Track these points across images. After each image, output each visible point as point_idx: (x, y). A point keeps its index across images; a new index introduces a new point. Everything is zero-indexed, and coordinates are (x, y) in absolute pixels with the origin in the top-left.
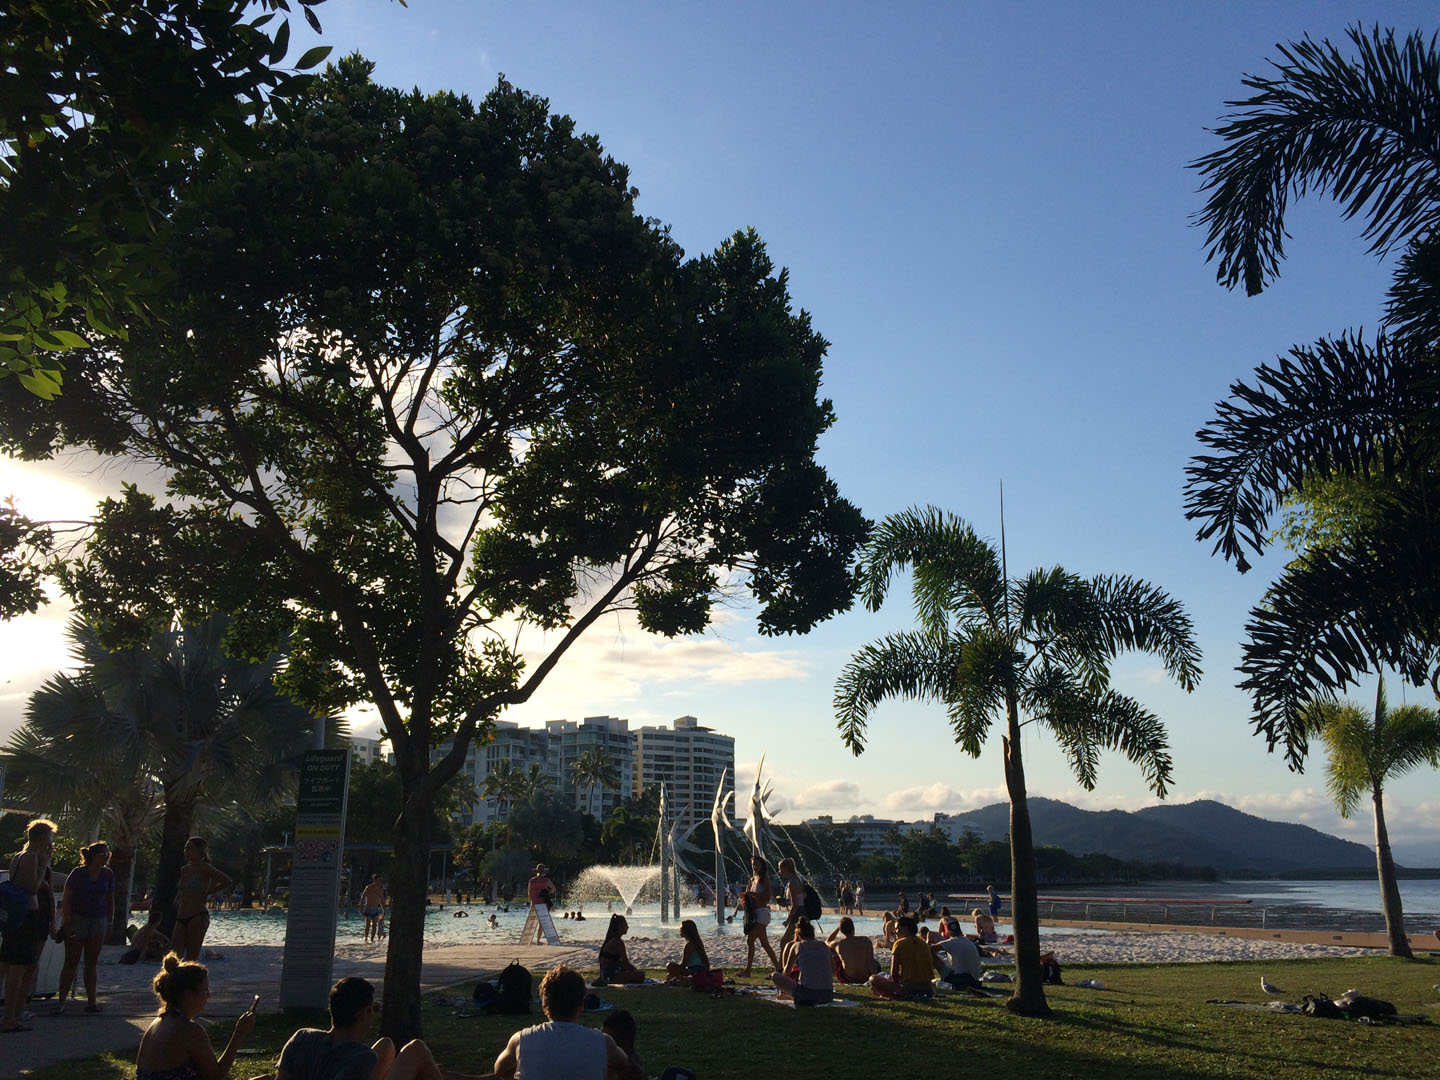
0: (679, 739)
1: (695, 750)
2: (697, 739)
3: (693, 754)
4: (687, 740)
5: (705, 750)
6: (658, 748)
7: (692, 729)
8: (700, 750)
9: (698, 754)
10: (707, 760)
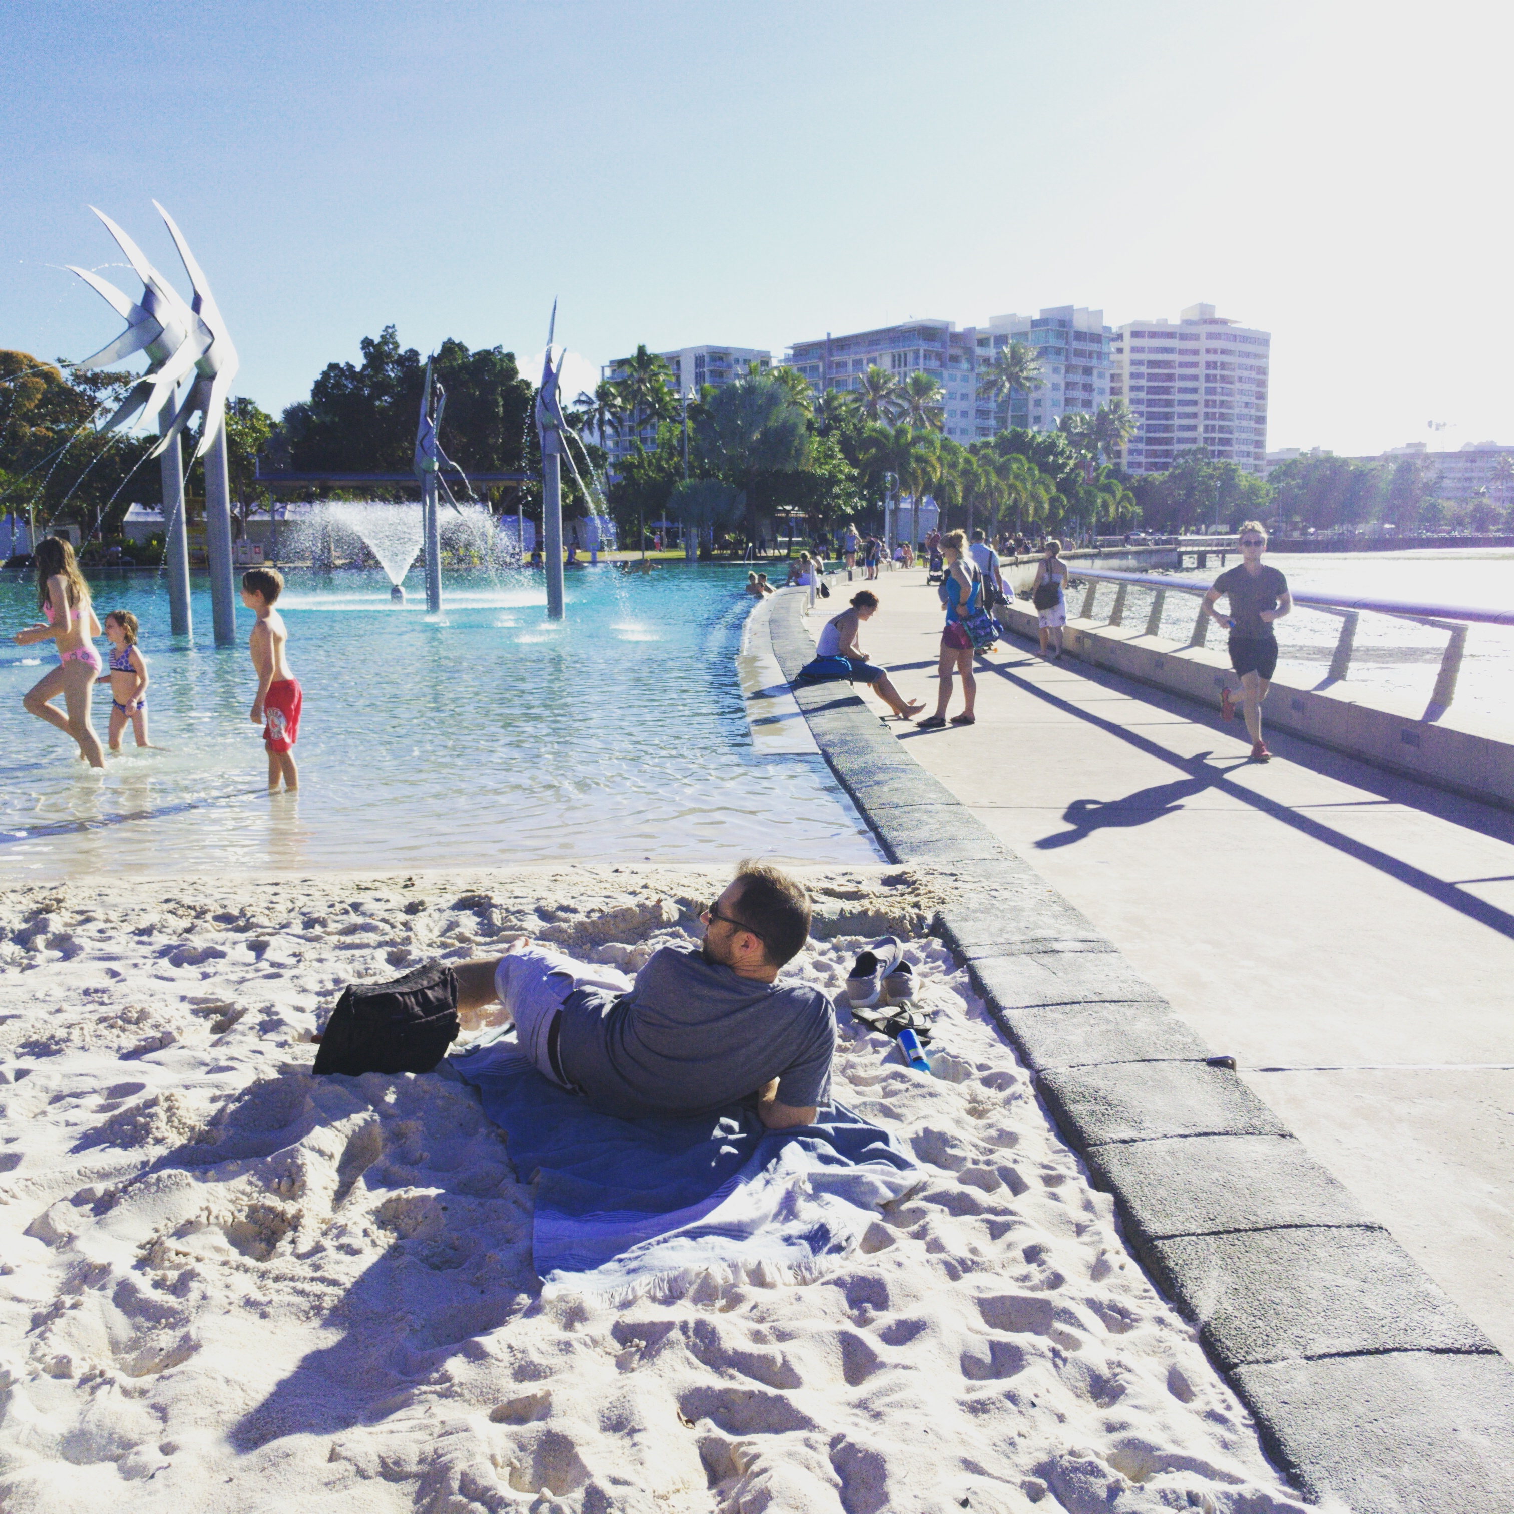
0: (1183, 337)
1: (1208, 351)
2: (1210, 336)
3: (1203, 358)
4: (1196, 337)
5: (1223, 352)
6: (1152, 350)
7: (1205, 322)
8: (1215, 351)
9: (1212, 358)
10: (1223, 365)
